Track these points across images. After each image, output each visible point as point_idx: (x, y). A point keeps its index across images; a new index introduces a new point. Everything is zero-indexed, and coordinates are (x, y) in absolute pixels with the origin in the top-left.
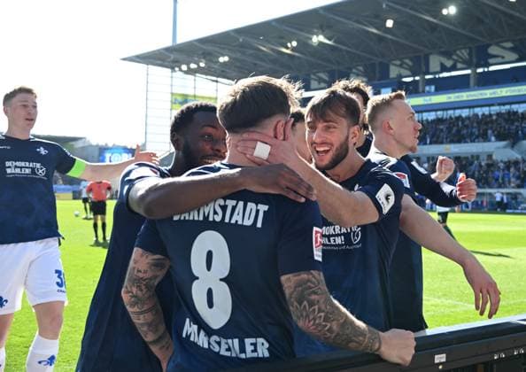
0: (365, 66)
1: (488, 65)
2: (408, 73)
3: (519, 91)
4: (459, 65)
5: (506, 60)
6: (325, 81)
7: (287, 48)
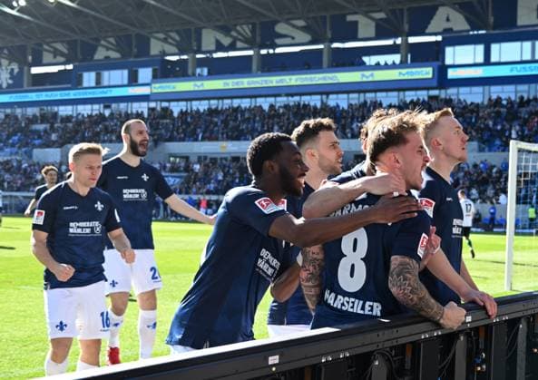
0: (118, 39)
1: (274, 46)
2: (175, 50)
3: (311, 79)
4: (239, 44)
5: (296, 41)
6: (62, 54)
7: (12, 8)
